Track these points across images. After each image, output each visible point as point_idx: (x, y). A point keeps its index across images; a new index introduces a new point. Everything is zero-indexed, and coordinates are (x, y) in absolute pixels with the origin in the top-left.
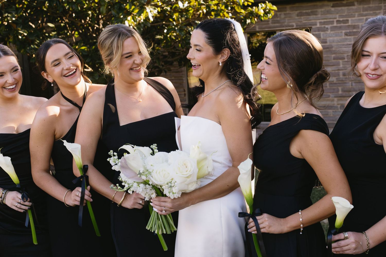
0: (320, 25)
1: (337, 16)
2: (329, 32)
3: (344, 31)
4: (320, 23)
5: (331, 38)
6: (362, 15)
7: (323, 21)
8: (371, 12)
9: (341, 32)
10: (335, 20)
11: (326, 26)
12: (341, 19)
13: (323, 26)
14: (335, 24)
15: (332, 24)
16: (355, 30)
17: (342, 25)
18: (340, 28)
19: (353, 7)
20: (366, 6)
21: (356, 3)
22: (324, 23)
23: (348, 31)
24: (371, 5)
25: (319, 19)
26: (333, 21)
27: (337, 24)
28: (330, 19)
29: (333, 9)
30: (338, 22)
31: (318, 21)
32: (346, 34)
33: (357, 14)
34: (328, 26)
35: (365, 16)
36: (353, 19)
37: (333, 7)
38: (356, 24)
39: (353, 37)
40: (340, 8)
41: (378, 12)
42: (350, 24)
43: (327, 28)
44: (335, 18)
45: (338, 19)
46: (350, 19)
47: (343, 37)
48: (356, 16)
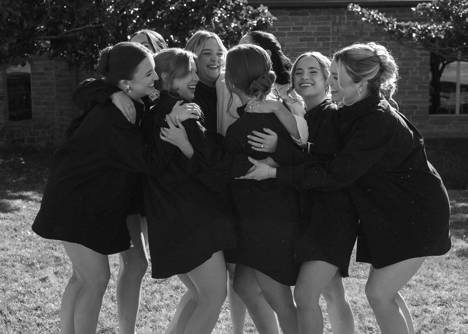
0: (279, 30)
1: (294, 23)
2: (286, 37)
3: (299, 37)
4: (279, 29)
5: (288, 43)
6: (315, 24)
7: (281, 27)
8: (323, 22)
9: (297, 38)
10: (292, 27)
11: (284, 32)
12: (297, 26)
13: (281, 32)
14: (292, 31)
15: (289, 30)
16: (308, 37)
17: (297, 31)
18: (296, 34)
19: (308, 17)
20: (317, 16)
21: (310, 13)
22: (283, 29)
23: (303, 37)
24: (322, 16)
25: (278, 26)
26: (290, 28)
27: (293, 30)
28: (288, 25)
29: (290, 17)
30: (294, 28)
31: (277, 27)
32: (301, 40)
33: (310, 23)
34: (286, 32)
35: (317, 25)
36: (307, 26)
37: (290, 15)
38: (309, 31)
39: (306, 42)
40: (296, 17)
41: (327, 22)
42: (304, 31)
43: (285, 34)
44: (292, 25)
45: (294, 26)
46: (304, 27)
47: (299, 42)
48: (310, 24)
